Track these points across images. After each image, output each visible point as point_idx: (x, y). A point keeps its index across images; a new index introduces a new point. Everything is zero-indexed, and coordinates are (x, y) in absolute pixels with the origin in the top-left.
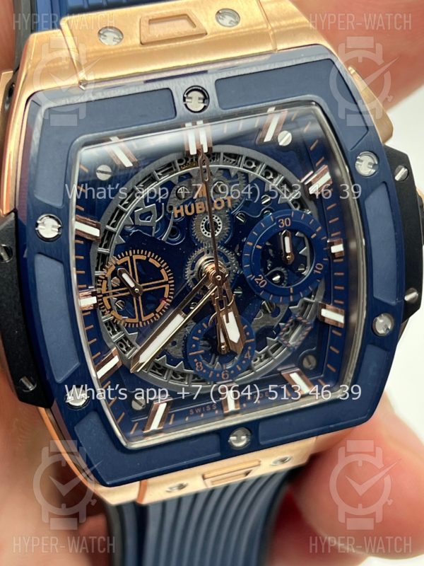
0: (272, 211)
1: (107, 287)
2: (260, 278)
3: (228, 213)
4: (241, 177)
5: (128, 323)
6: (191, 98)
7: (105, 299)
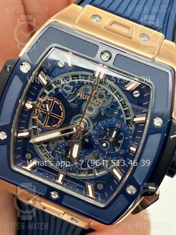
0: (116, 118)
1: (40, 105)
2: (97, 140)
3: (99, 108)
4: (111, 98)
5: (40, 124)
6: (105, 55)
7: (36, 109)
